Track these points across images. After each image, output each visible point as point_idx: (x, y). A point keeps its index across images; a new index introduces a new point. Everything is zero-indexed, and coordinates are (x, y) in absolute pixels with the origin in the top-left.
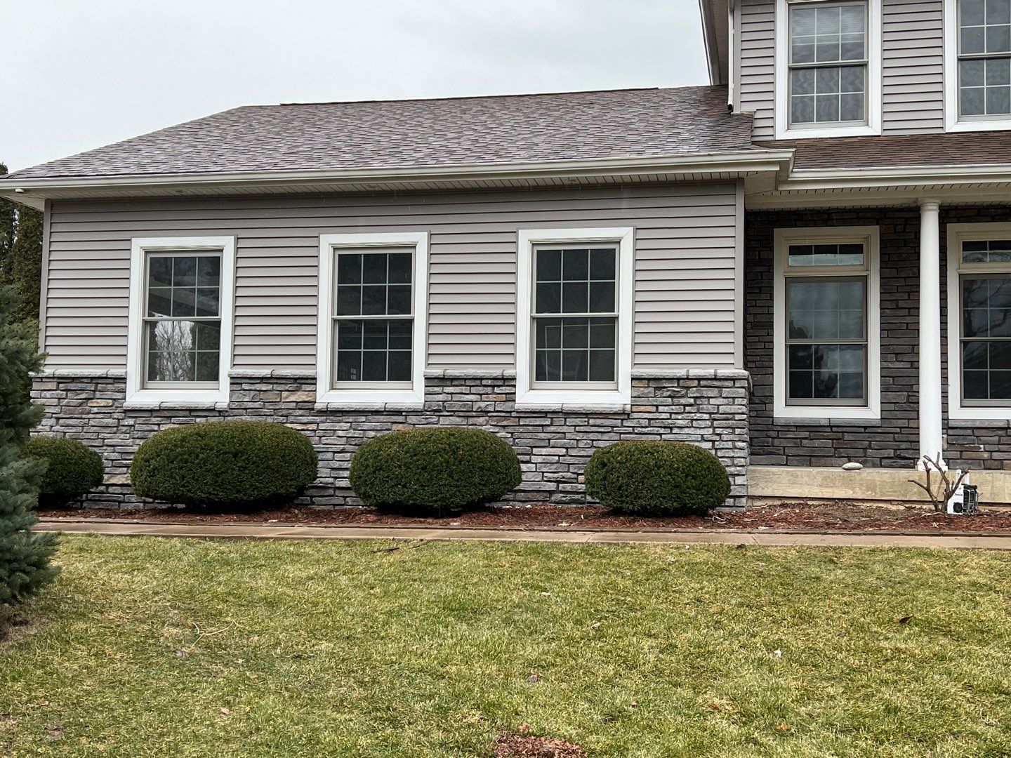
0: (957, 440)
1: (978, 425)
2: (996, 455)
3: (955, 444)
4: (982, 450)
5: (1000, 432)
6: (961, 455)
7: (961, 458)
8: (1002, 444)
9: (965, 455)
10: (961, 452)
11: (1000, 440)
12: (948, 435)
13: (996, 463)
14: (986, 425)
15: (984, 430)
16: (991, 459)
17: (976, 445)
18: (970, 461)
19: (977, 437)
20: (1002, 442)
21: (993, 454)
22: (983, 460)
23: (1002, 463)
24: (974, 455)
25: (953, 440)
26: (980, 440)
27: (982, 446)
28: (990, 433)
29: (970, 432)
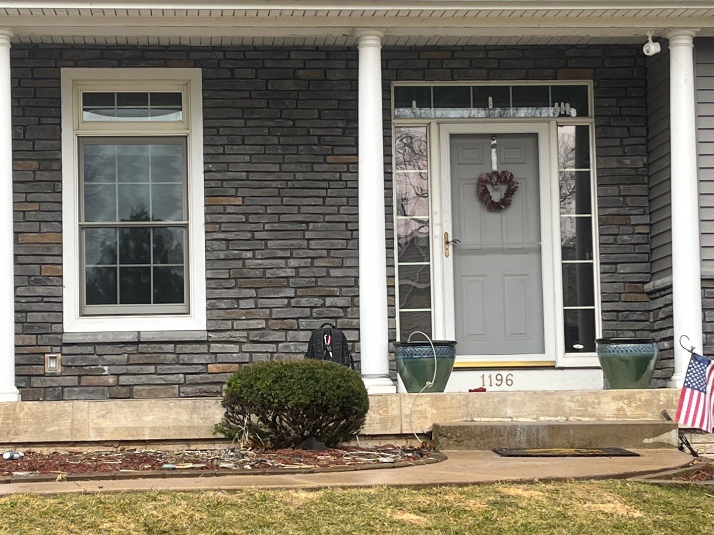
0: (73, 360)
1: (100, 339)
2: (123, 380)
3: (71, 366)
4: (106, 373)
5: (130, 349)
6: (79, 382)
7: (79, 386)
8: (131, 365)
9: (85, 380)
10: (80, 376)
11: (128, 359)
12: (62, 355)
13: (125, 390)
14: (110, 339)
15: (109, 347)
16: (118, 384)
17: (100, 367)
18: (91, 389)
19: (100, 355)
20: (131, 362)
21: (121, 378)
22: (109, 386)
23: (133, 389)
24: (95, 380)
25: (68, 361)
26: (104, 360)
27: (106, 368)
28: (117, 350)
29: (90, 349)
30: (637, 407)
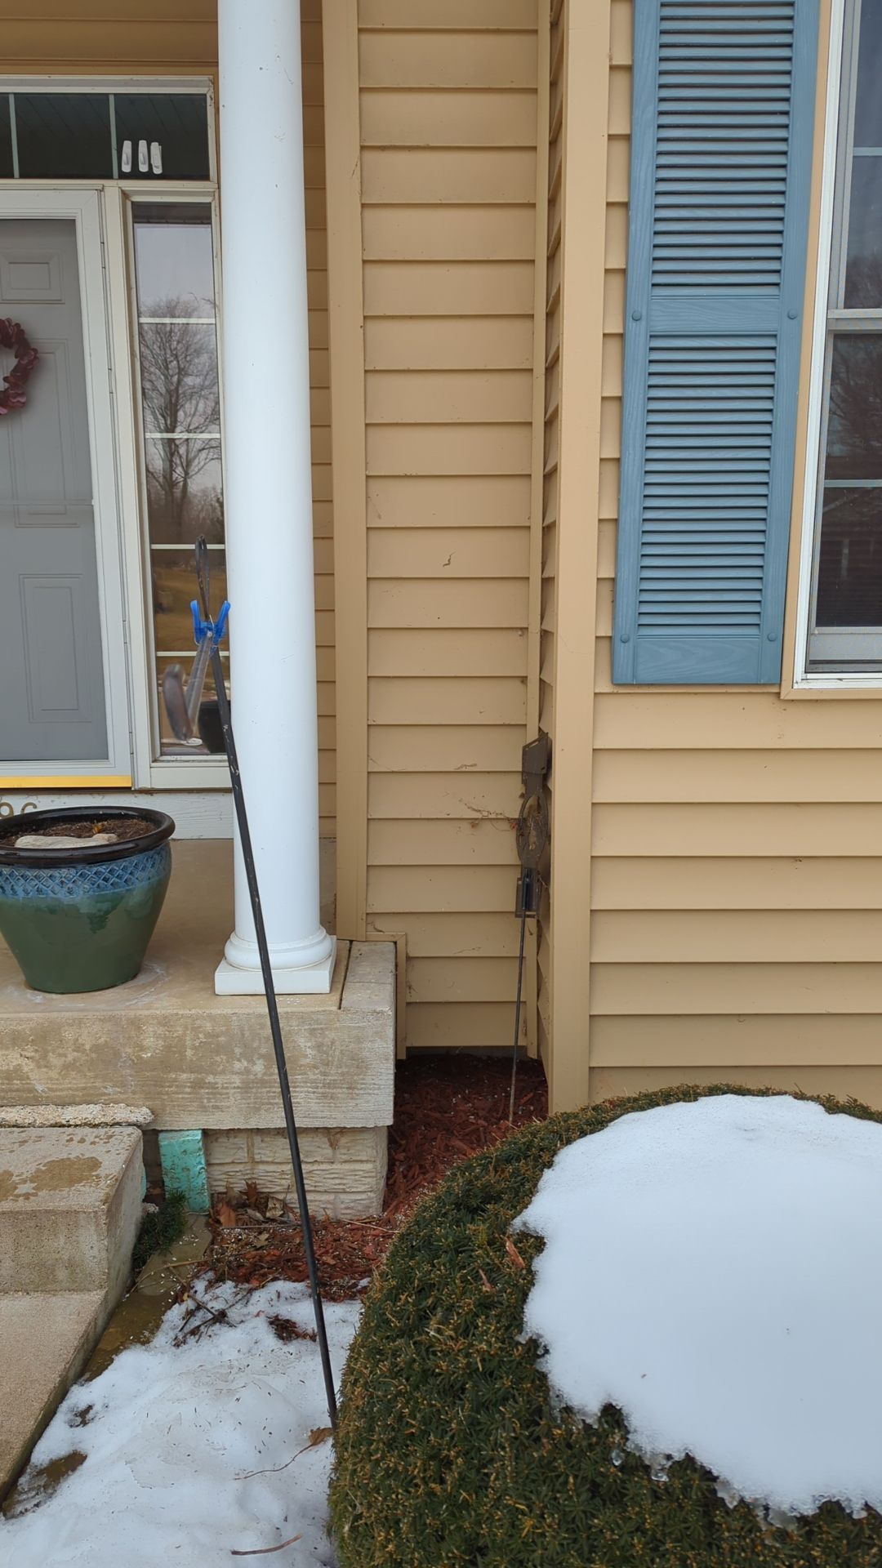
30: (67, 1067)
